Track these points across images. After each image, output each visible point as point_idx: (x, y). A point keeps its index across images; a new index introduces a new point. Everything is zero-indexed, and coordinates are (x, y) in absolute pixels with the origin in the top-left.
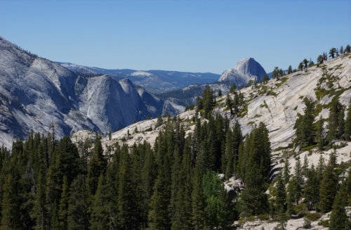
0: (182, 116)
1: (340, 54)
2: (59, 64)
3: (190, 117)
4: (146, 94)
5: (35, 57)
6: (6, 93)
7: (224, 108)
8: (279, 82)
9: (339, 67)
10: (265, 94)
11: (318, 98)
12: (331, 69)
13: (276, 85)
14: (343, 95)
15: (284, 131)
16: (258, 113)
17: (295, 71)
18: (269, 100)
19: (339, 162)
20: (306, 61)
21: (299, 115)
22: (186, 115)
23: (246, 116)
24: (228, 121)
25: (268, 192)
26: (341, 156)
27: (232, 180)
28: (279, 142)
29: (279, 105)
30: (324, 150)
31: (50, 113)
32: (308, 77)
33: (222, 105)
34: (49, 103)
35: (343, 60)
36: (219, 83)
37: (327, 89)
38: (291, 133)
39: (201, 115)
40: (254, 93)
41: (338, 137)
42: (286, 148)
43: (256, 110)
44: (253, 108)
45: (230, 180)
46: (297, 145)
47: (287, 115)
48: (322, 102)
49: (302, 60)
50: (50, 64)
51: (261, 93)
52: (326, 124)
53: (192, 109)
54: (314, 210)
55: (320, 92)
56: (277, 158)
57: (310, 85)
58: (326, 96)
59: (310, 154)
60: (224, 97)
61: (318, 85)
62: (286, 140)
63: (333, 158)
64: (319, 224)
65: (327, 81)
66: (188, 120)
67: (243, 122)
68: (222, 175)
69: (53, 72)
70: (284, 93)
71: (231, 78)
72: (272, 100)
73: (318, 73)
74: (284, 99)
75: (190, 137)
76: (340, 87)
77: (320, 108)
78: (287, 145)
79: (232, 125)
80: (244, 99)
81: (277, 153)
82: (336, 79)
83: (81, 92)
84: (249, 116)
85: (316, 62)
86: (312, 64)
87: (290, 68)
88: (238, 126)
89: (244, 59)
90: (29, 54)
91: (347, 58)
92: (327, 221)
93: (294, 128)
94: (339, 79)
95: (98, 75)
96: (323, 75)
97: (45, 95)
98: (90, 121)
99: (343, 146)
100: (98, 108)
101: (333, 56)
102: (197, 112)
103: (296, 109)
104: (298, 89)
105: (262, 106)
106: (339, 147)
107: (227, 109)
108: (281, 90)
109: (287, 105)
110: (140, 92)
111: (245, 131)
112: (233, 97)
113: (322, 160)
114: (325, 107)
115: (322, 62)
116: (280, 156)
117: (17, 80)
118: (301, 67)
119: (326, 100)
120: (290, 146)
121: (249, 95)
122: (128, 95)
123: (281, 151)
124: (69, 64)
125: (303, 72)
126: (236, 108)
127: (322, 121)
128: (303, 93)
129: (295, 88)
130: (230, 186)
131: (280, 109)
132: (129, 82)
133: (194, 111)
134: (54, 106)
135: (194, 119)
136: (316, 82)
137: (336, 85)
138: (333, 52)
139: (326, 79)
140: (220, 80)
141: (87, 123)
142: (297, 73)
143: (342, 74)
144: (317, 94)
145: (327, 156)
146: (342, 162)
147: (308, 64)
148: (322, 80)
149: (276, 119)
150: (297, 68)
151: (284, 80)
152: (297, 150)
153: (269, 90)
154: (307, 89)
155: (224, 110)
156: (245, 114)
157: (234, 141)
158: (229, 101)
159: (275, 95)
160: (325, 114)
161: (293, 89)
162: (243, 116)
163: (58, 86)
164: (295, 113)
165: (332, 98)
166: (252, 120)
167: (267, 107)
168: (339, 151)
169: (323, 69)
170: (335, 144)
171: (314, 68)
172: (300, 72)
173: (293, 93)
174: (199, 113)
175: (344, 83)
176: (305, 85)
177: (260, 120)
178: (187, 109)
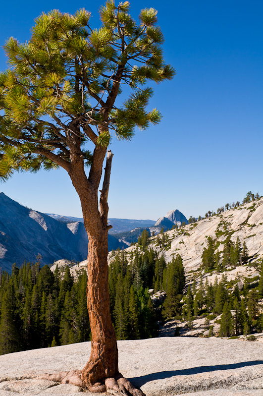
0: (128, 250)
1: (232, 207)
2: (47, 215)
3: (133, 251)
5: (31, 210)
7: (156, 244)
8: (192, 226)
9: (231, 216)
10: (183, 235)
11: (218, 237)
12: (226, 218)
13: (190, 228)
14: (233, 235)
15: (195, 259)
16: (178, 247)
17: (203, 219)
18: (185, 239)
19: (229, 280)
20: (210, 213)
21: (205, 248)
22: (131, 249)
23: (170, 250)
24: (157, 254)
25: (182, 301)
26: (231, 276)
27: (159, 293)
28: (192, 267)
29: (192, 242)
30: (220, 272)
31: (41, 248)
32: (211, 223)
33: (154, 243)
35: (234, 212)
36: (155, 227)
37: (223, 231)
38: (199, 261)
39: (140, 249)
40: (176, 234)
41: (229, 262)
42: (196, 271)
43: (176, 246)
44: (175, 244)
45: (157, 293)
46: (203, 269)
47: (197, 249)
48: (220, 240)
51: (179, 234)
52: (222, 254)
53: (135, 244)
54: (212, 312)
55: (219, 233)
56: (190, 278)
57: (212, 229)
58: (223, 236)
59: (211, 275)
60: (156, 237)
61: (217, 228)
62: (196, 266)
63: (225, 278)
64: (215, 322)
65: (223, 225)
66: (131, 253)
67: (168, 253)
68: (151, 290)
69: (42, 220)
70: (196, 233)
72: (187, 239)
73: (217, 220)
74: (195, 238)
75: (131, 264)
76: (232, 230)
77: (219, 243)
78: (196, 269)
79: (160, 256)
80: (169, 238)
81: (190, 274)
82: (230, 224)
84: (172, 250)
86: (215, 214)
87: (200, 216)
88: (163, 256)
89: (173, 210)
90: (26, 208)
91: (236, 210)
92: (220, 320)
93: (202, 257)
95: (73, 222)
96: (221, 222)
99: (233, 269)
101: (228, 208)
102: (138, 247)
103: (202, 245)
104: (205, 231)
105: (180, 243)
106: (230, 270)
108: (193, 231)
109: (197, 242)
111: (169, 260)
112: (161, 237)
113: (216, 279)
114: (222, 243)
115: (220, 213)
116: (192, 276)
118: (207, 216)
119: (222, 239)
120: (199, 270)
121: (172, 235)
123: (192, 273)
124: (54, 215)
125: (208, 220)
126: (163, 244)
127: (219, 253)
128: (208, 234)
129: (203, 230)
130: (157, 297)
131: (192, 245)
133: (135, 247)
135: (135, 252)
136: (216, 226)
137: (229, 229)
138: (227, 206)
139: (222, 224)
140: (156, 225)
142: (204, 220)
143: (233, 221)
144: (216, 234)
145: (220, 277)
146: (231, 281)
147: (211, 214)
148: (220, 225)
149: (190, 252)
150: (205, 217)
151: (195, 225)
152: (203, 272)
153: (185, 232)
154: (210, 231)
155: (156, 246)
156: (170, 248)
157: (161, 267)
158: (158, 239)
159: (189, 235)
160: (221, 248)
161: (201, 231)
162: (167, 250)
163: (46, 230)
164: (202, 247)
165: (226, 237)
166: (174, 253)
167: (184, 243)
168: (230, 273)
169: (221, 217)
170: (228, 268)
171: (215, 217)
172: (206, 220)
173: (201, 234)
174: (139, 248)
175: (234, 227)
176: (208, 228)
177: (179, 252)
178: (131, 245)
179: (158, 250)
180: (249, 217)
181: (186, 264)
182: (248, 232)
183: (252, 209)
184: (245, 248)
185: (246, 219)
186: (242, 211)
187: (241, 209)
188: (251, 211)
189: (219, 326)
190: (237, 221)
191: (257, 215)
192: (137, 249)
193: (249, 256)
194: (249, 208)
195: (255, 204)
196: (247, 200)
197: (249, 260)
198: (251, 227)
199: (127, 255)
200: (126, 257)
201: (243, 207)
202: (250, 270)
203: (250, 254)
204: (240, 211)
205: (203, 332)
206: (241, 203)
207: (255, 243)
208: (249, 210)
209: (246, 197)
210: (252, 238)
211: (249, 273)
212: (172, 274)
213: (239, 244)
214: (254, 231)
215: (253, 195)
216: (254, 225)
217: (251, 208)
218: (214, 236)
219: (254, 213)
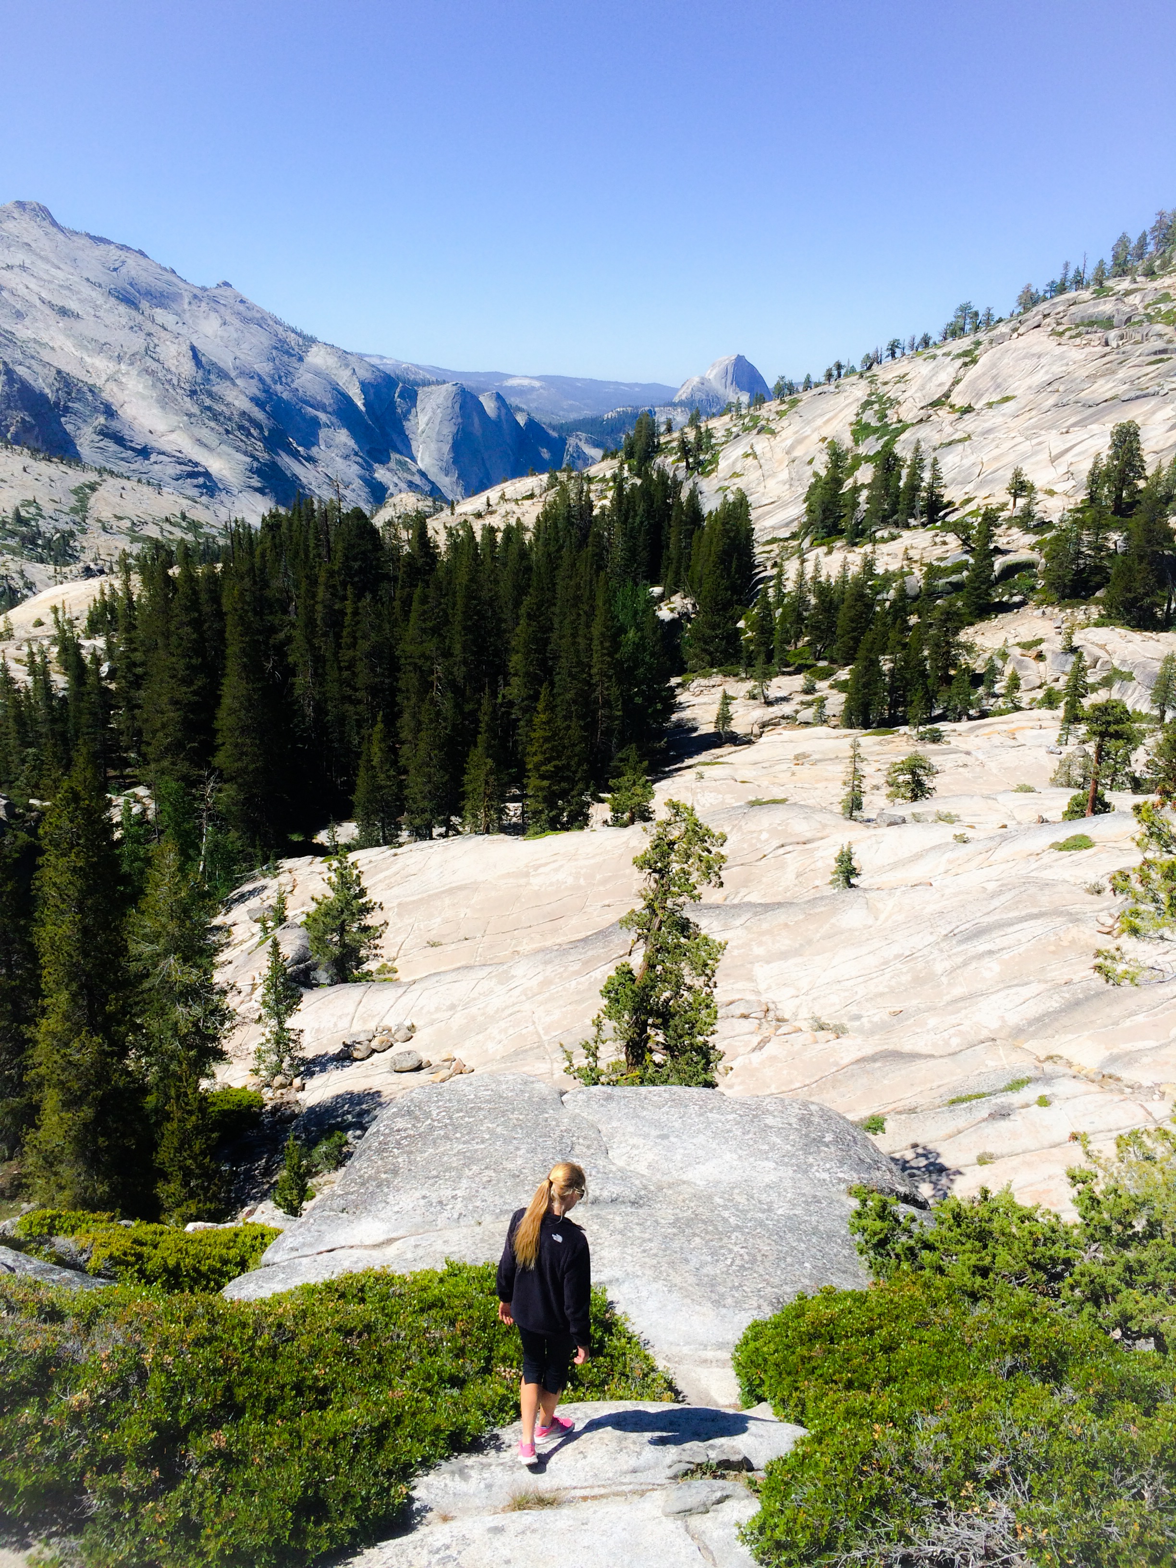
0: (593, 471)
1: (907, 352)
2: (361, 357)
3: (609, 475)
4: (531, 423)
5: (311, 341)
6: (258, 414)
7: (674, 457)
8: (784, 407)
9: (902, 379)
10: (755, 431)
11: (856, 442)
12: (886, 383)
13: (777, 413)
14: (903, 437)
15: (785, 505)
16: (738, 470)
17: (817, 385)
18: (761, 444)
19: (879, 570)
20: (839, 367)
21: (816, 474)
22: (605, 468)
23: (714, 474)
24: (678, 485)
25: (741, 624)
26: (886, 558)
27: (677, 600)
28: (774, 528)
29: (779, 454)
30: (855, 544)
31: (346, 457)
32: (841, 397)
33: (671, 451)
34: (343, 437)
35: (912, 365)
36: (674, 405)
37: (874, 423)
38: (797, 510)
39: (630, 470)
40: (734, 429)
41: (885, 520)
42: (787, 539)
43: (734, 463)
44: (729, 458)
45: (673, 599)
46: (806, 534)
47: (794, 475)
48: (862, 450)
49: (831, 364)
50: (344, 356)
51: (746, 429)
52: (865, 493)
53: (614, 456)
54: (825, 659)
55: (861, 430)
56: (768, 559)
57: (841, 415)
58: (873, 439)
59: (829, 553)
60: (676, 435)
61: (857, 415)
62: (787, 525)
63: (868, 565)
64: (832, 687)
65: (876, 407)
66: (603, 480)
67: (707, 485)
68: (657, 590)
69: (348, 372)
70: (792, 429)
71: (698, 396)
72: (766, 444)
73: (859, 391)
74: (789, 442)
75: (603, 513)
76: (900, 421)
77: (858, 461)
78: (787, 535)
79: (684, 495)
80: (713, 441)
81: (768, 548)
82: (894, 403)
83: (406, 415)
84: (721, 475)
85: (859, 369)
86: (853, 371)
87: (808, 377)
88: (694, 495)
89: (727, 358)
90: (299, 335)
91: (919, 360)
92: (846, 681)
93: (805, 501)
94: (899, 403)
95: (438, 383)
96: (870, 395)
97: (334, 419)
98: (423, 474)
99: (893, 538)
100: (439, 450)
101: (893, 355)
102: (623, 463)
103: (810, 462)
104: (819, 422)
105: (747, 456)
106: (884, 540)
107: (679, 460)
108: (784, 423)
109: (797, 453)
110: (521, 419)
111: (710, 504)
112: (691, 435)
113: (845, 567)
114: (868, 459)
115: (869, 368)
116: (773, 554)
117: (279, 388)
118: (828, 375)
119: (871, 446)
120: (794, 536)
121: (723, 432)
122: (496, 424)
123: (774, 546)
124: (382, 358)
125: (832, 388)
126: (696, 457)
127: (856, 490)
128: (829, 431)
129: (814, 420)
130: (672, 610)
131: (780, 462)
132: (499, 397)
133: (615, 463)
134: (352, 443)
135: (614, 477)
136: (855, 408)
137: (892, 417)
138: (894, 347)
139: (873, 403)
140: (676, 399)
141: (417, 479)
142: (819, 389)
143: (907, 394)
144: (854, 433)
145: (855, 558)
146: (887, 571)
147: (843, 372)
148: (867, 404)
149: (771, 483)
150: (823, 379)
151: (794, 403)
152: (806, 544)
153: (763, 422)
154: (835, 422)
155: (673, 463)
156: (713, 470)
157: (686, 524)
158: (683, 443)
159: (773, 433)
160: (865, 474)
161: (809, 422)
162: (708, 474)
163: (360, 403)
164: (809, 471)
165: (881, 442)
166: (726, 484)
167: (755, 457)
168: (883, 548)
169: (871, 382)
170: (879, 534)
171: (854, 379)
172: (825, 388)
173: (808, 430)
174: (626, 466)
175: (908, 412)
176: (831, 414)
177: (740, 483)
178: (604, 458)
179: (681, 474)
180: (956, 382)
181: (758, 518)
182: (948, 429)
183: (969, 358)
184: (936, 477)
185: (946, 388)
186: (935, 363)
187: (934, 357)
188: (965, 364)
189: (843, 697)
190: (919, 394)
191: (978, 378)
192: (621, 468)
193: (945, 500)
194: (959, 356)
195: (978, 343)
196: (954, 332)
197: (941, 514)
198: (957, 415)
199: (593, 487)
200: (589, 491)
201: (939, 352)
202: (944, 543)
203: (949, 494)
204: (932, 364)
205: (797, 712)
206: (936, 337)
207: (967, 462)
208: (959, 362)
209: (951, 319)
210: (960, 447)
211: (939, 551)
212: (717, 547)
213: (918, 464)
214: (969, 423)
215: (976, 314)
216: (968, 410)
217: (966, 354)
218: (847, 441)
219: (974, 371)
